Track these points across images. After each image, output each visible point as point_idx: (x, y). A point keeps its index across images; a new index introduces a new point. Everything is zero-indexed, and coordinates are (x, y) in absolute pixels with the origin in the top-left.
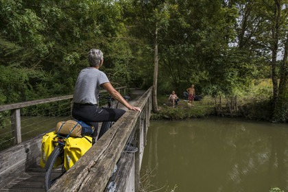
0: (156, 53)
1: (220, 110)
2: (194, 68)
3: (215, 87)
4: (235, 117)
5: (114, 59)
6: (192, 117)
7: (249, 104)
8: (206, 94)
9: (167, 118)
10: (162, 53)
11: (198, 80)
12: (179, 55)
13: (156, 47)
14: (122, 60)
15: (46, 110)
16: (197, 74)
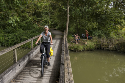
0: (68, 12)
1: (103, 46)
2: (89, 21)
3: (100, 32)
4: (112, 50)
5: (42, 12)
6: (87, 50)
7: (120, 43)
8: (95, 35)
9: (73, 51)
10: (71, 11)
11: (91, 28)
12: (82, 13)
13: (69, 8)
14: (46, 13)
15: (2, 43)
16: (91, 24)
